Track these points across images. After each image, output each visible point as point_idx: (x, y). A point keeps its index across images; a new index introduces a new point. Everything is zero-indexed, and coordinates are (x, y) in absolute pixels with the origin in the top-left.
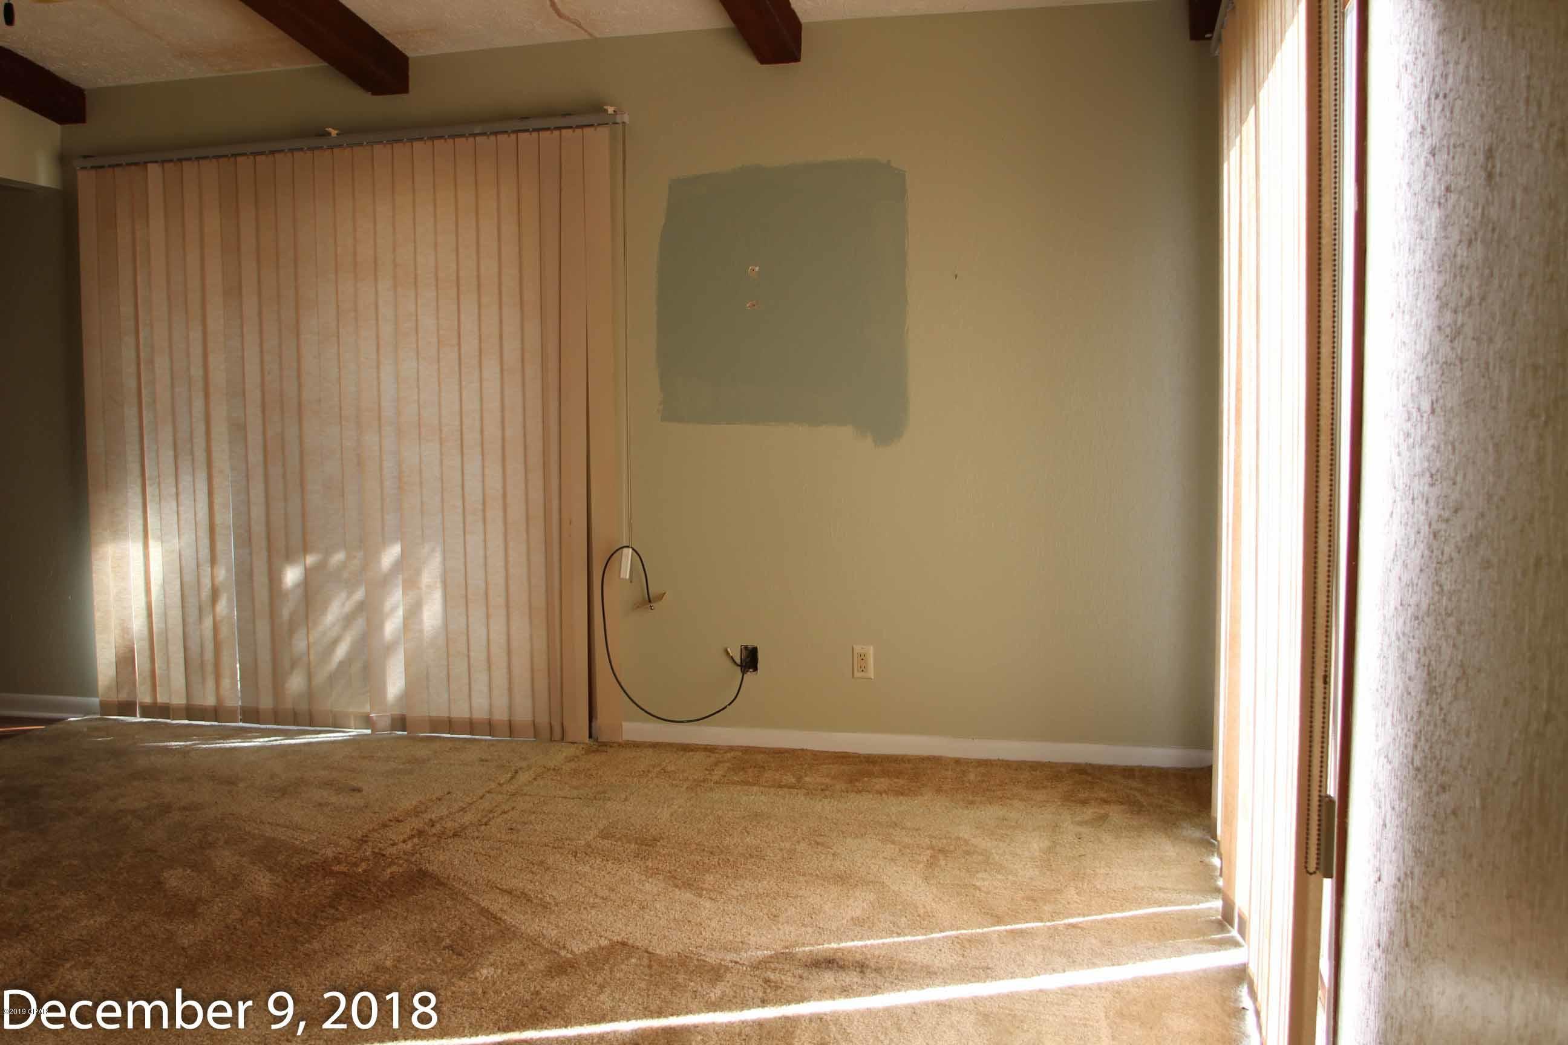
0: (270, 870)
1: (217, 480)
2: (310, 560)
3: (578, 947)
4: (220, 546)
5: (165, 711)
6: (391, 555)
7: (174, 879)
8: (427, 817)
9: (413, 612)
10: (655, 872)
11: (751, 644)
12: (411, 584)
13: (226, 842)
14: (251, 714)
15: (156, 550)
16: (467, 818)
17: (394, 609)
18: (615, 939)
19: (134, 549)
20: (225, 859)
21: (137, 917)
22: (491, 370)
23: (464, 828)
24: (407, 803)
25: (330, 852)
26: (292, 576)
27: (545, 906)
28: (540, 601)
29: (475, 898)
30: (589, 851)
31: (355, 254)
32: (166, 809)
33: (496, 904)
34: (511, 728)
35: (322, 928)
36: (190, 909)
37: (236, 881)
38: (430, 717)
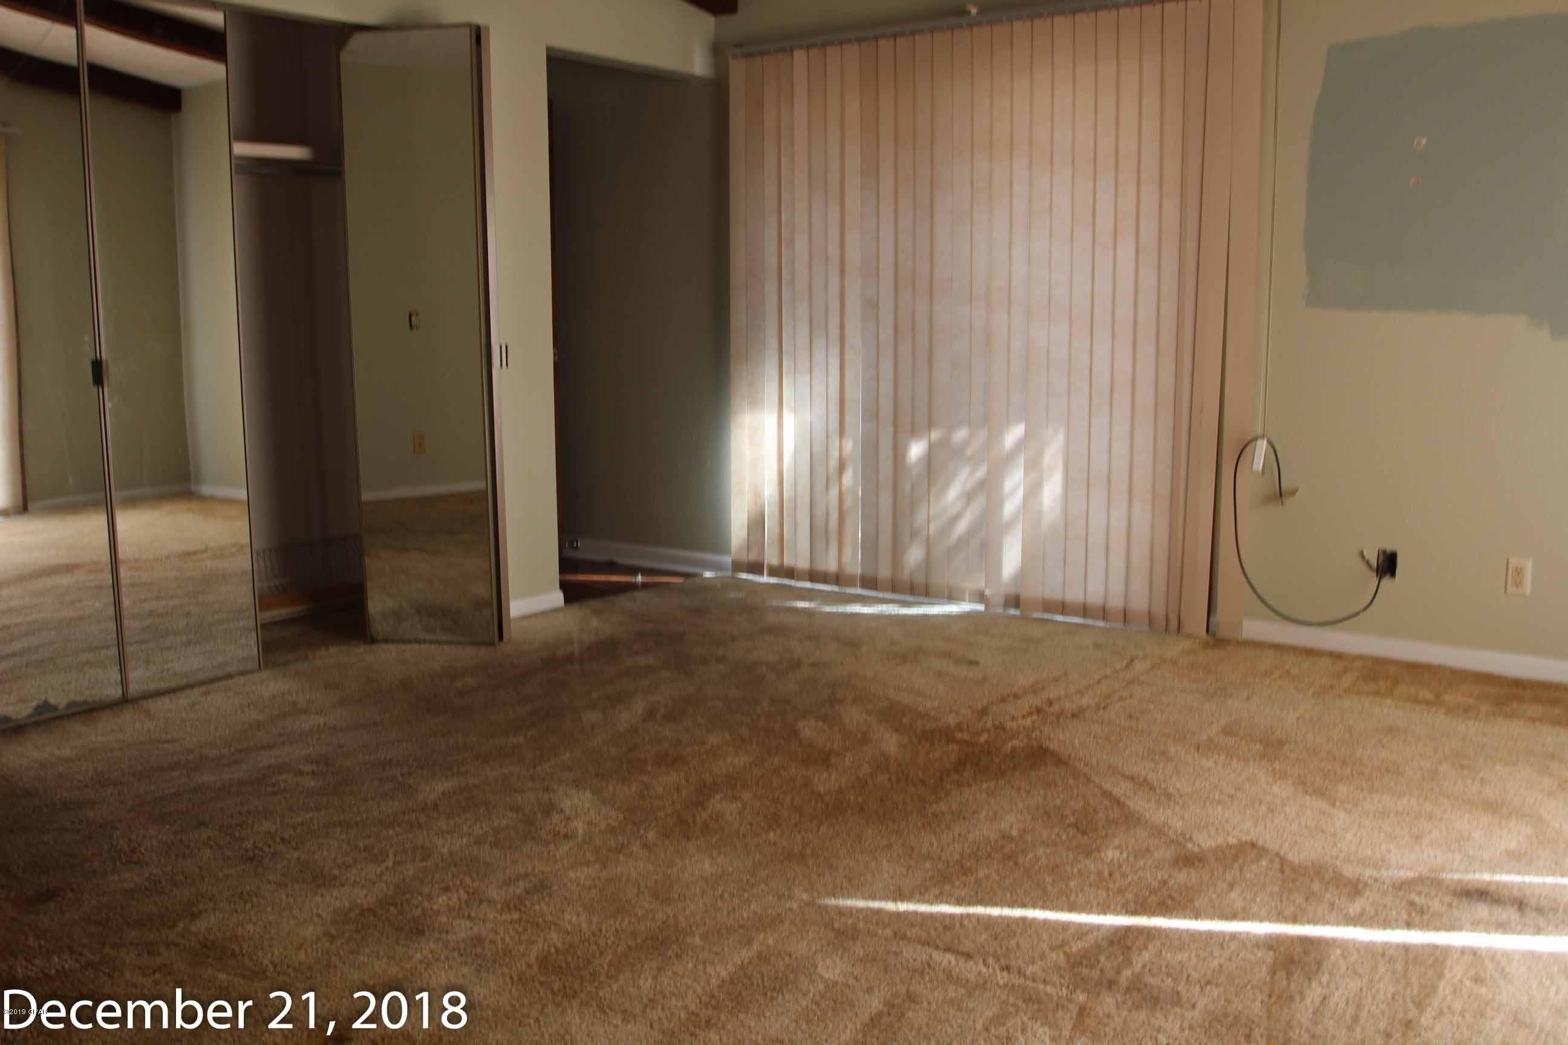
0: (897, 730)
1: (848, 356)
2: (935, 435)
3: (1206, 841)
4: (848, 418)
5: (791, 573)
6: (1014, 434)
7: (808, 729)
8: (1045, 695)
9: (1033, 490)
10: (1283, 776)
11: (1389, 547)
12: (1033, 465)
13: (854, 701)
14: (870, 582)
15: (789, 418)
16: (1086, 701)
17: (1015, 489)
18: (1244, 839)
19: (769, 419)
20: (853, 716)
21: (776, 761)
22: (1126, 250)
23: (1082, 710)
24: (1024, 680)
25: (952, 720)
26: (916, 450)
27: (1169, 796)
28: (1164, 489)
29: (1097, 780)
30: (1209, 747)
31: (991, 133)
32: (796, 664)
33: (1121, 789)
34: (1126, 616)
35: (948, 793)
36: (825, 759)
37: (864, 739)
38: (1043, 599)
